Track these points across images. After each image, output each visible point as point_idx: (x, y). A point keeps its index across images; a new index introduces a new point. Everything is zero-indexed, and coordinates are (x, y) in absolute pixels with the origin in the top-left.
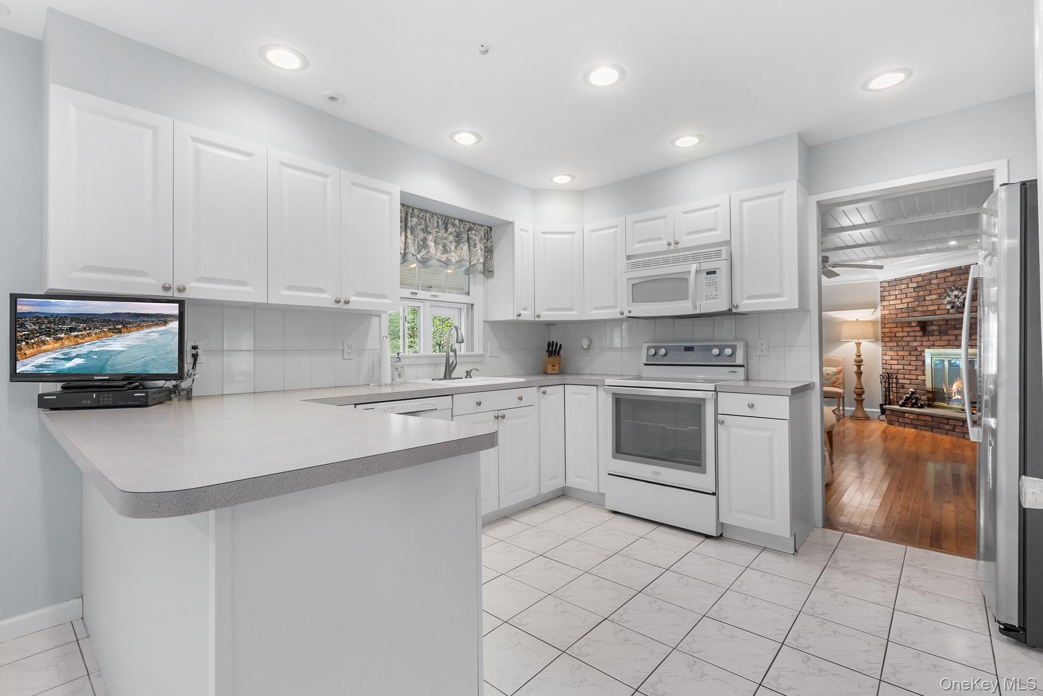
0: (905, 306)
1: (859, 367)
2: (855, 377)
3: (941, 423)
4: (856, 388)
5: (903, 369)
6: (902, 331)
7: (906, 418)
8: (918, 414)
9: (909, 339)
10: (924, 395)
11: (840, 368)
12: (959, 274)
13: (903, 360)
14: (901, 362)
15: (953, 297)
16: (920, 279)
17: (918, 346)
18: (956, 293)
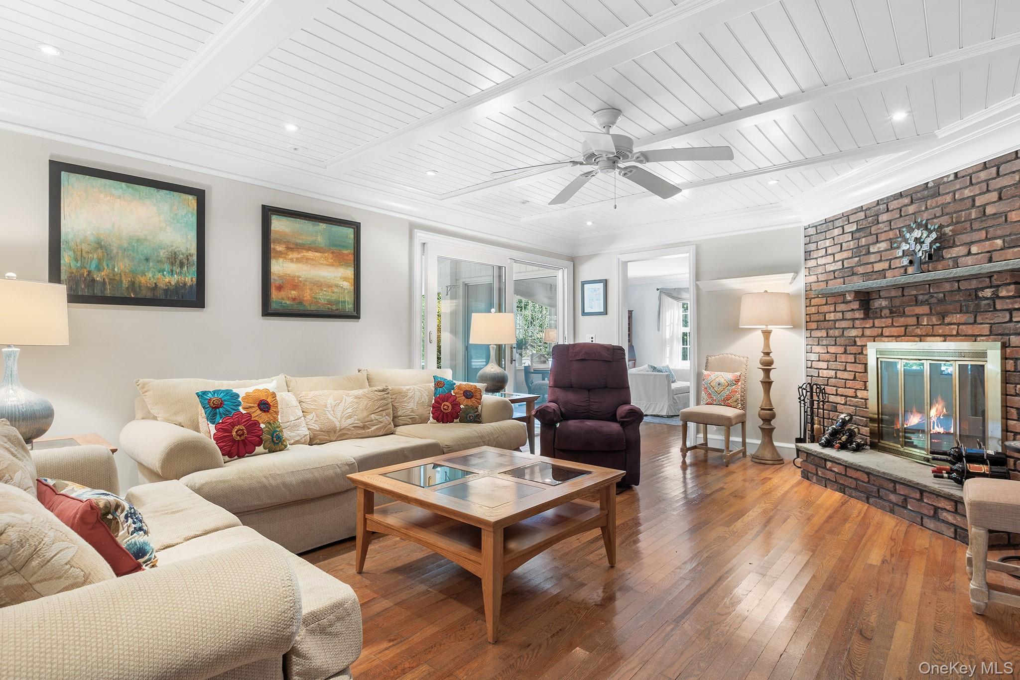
0: (839, 265)
1: (767, 372)
2: (760, 389)
3: (884, 488)
4: (762, 409)
5: (836, 378)
6: (835, 311)
7: (827, 470)
8: (848, 466)
9: (844, 324)
10: (866, 426)
11: (738, 374)
12: (925, 199)
13: (836, 361)
14: (833, 365)
15: (912, 242)
16: (862, 215)
17: (858, 337)
18: (917, 233)
